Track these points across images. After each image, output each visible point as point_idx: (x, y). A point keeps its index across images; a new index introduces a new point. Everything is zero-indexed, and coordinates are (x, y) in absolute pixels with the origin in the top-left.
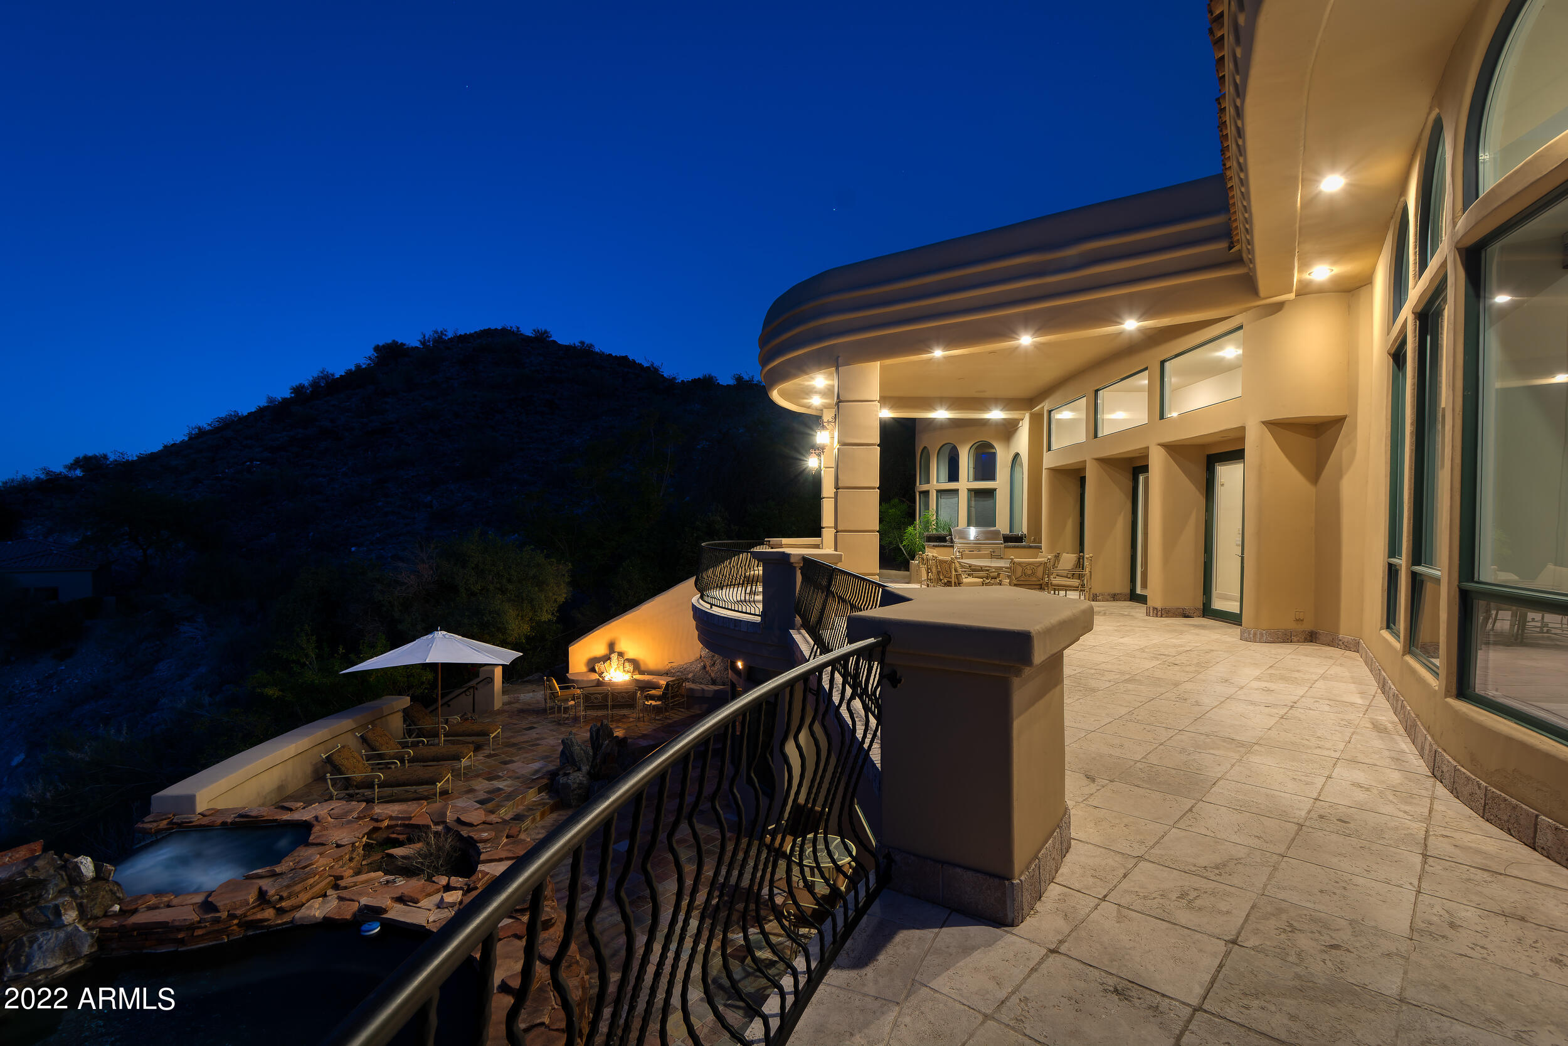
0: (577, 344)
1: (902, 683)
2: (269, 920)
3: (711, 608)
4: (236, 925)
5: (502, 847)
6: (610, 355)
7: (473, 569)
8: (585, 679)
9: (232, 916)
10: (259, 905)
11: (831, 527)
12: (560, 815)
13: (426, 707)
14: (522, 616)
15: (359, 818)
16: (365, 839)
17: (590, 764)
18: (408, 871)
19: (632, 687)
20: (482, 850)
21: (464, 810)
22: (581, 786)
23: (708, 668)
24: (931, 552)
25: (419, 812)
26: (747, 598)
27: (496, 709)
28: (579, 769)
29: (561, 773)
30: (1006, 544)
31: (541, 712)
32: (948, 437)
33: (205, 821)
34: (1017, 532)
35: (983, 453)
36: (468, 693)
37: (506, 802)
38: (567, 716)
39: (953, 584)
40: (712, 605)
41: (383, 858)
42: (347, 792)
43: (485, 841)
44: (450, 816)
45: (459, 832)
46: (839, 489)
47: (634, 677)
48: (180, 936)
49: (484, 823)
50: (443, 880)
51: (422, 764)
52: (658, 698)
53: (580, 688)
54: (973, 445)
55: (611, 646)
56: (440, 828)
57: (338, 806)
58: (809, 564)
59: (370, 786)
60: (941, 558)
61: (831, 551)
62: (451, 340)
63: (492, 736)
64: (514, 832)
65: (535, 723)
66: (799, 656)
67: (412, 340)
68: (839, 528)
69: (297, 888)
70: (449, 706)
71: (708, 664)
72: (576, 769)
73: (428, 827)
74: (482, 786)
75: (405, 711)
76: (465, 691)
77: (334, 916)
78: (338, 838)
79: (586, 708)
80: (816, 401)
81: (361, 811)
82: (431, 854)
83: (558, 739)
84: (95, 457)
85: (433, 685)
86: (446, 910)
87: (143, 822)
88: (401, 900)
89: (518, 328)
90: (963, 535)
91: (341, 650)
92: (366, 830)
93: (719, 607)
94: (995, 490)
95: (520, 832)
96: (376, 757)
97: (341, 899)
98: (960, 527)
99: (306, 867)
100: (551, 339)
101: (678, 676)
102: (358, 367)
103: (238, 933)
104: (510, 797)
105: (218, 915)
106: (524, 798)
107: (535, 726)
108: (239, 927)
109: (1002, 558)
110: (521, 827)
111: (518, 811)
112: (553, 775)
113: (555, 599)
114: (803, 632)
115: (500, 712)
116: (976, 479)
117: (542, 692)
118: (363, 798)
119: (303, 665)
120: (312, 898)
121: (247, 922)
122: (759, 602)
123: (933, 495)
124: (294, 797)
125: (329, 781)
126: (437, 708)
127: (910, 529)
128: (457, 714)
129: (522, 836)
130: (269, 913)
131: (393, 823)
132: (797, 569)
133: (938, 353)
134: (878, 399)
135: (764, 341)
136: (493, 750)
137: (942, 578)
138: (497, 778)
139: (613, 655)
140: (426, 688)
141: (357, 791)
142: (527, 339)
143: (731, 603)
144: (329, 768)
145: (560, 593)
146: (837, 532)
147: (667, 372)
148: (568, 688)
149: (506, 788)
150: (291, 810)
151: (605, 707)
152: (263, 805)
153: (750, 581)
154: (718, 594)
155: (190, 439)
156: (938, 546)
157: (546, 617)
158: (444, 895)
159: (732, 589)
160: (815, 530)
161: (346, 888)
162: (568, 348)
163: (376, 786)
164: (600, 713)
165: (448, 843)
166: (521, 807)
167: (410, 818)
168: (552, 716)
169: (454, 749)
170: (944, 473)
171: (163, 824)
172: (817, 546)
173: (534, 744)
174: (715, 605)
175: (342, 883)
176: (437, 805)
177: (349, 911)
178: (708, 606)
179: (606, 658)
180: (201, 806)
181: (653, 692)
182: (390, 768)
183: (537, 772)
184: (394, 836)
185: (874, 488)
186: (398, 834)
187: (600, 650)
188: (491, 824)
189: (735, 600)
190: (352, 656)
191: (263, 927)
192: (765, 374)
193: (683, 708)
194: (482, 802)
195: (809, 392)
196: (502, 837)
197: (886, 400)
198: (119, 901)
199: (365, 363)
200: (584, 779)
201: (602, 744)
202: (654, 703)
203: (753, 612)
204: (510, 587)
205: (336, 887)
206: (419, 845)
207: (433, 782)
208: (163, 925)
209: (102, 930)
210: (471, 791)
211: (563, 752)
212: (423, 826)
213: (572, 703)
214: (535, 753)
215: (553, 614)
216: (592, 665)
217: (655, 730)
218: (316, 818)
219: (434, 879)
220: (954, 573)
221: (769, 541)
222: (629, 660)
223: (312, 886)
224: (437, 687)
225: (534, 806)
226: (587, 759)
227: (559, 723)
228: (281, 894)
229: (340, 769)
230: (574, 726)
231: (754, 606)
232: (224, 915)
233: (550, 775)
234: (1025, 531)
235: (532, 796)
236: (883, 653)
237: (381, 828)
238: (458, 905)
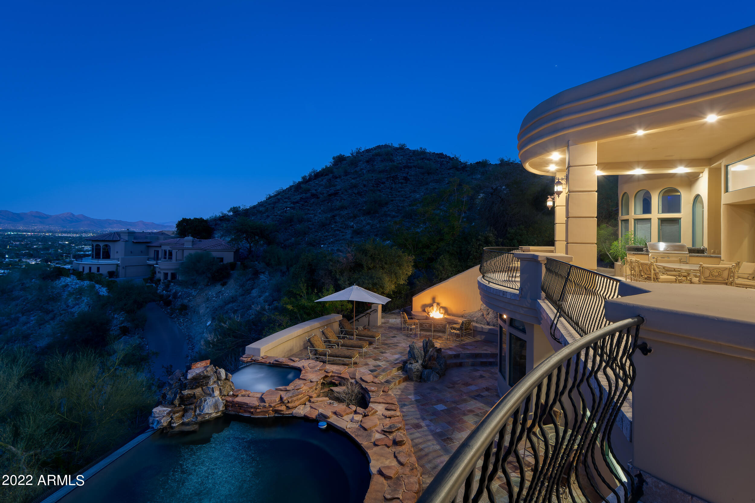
0: (419, 149)
1: (652, 352)
2: (283, 411)
3: (489, 283)
4: (272, 410)
5: (381, 396)
6: (434, 153)
7: (370, 257)
8: (420, 315)
9: (270, 406)
10: (280, 403)
11: (563, 241)
12: (407, 384)
13: (349, 320)
14: (391, 281)
15: (320, 370)
16: (322, 380)
17: (423, 360)
18: (339, 400)
19: (444, 322)
20: (371, 396)
21: (364, 374)
22: (418, 370)
23: (485, 316)
24: (632, 257)
25: (345, 371)
26: (510, 279)
27: (378, 325)
28: (417, 362)
29: (408, 362)
30: (691, 254)
31: (399, 329)
32: (644, 186)
33: (263, 361)
34: (698, 246)
35: (668, 196)
36: (366, 316)
37: (383, 373)
38: (411, 333)
39: (652, 279)
40: (489, 282)
41: (329, 391)
42: (316, 356)
43: (373, 392)
44: (358, 376)
45: (361, 385)
46: (569, 218)
47: (445, 316)
48: (252, 410)
49: (372, 382)
50: (354, 408)
51: (346, 348)
52: (458, 329)
53: (418, 319)
54: (661, 191)
55: (434, 299)
56: (353, 381)
57: (312, 362)
58: (550, 261)
59: (325, 355)
60: (642, 261)
61: (564, 255)
62: (363, 152)
63: (377, 338)
64: (386, 389)
65: (396, 334)
66: (545, 316)
67: (347, 154)
68: (569, 241)
69: (294, 399)
70: (358, 321)
71: (485, 313)
72: (416, 361)
73: (348, 379)
74: (372, 363)
75: (340, 321)
76: (365, 315)
77: (308, 415)
78: (311, 378)
79: (421, 330)
80: (552, 168)
81: (321, 367)
82: (349, 393)
83: (407, 344)
84: (236, 207)
85: (352, 311)
86: (355, 424)
87: (243, 357)
88: (335, 413)
89: (392, 144)
90: (655, 247)
91: (316, 291)
92: (323, 376)
93: (494, 283)
94: (680, 219)
95: (389, 390)
96: (328, 342)
97: (311, 407)
98: (652, 242)
99: (298, 389)
100: (406, 148)
101: (468, 318)
102: (326, 167)
103: (272, 414)
104: (384, 370)
105: (265, 404)
106: (391, 372)
107: (396, 336)
108: (273, 411)
109: (687, 263)
110: (389, 387)
111: (388, 378)
112: (405, 363)
113: (407, 273)
114: (547, 302)
115: (381, 327)
116: (663, 212)
117: (400, 319)
118: (322, 360)
119: (301, 296)
120: (300, 405)
121: (275, 410)
122: (517, 282)
123: (632, 222)
124: (295, 355)
125: (309, 350)
126: (353, 322)
127: (615, 243)
128: (362, 326)
129: (390, 392)
130: (283, 408)
131: (333, 374)
132: (543, 264)
133: (640, 133)
134: (596, 164)
135: (521, 135)
136: (377, 345)
137: (643, 274)
138: (378, 360)
139: (434, 304)
140: (349, 312)
141: (320, 357)
142: (396, 149)
143: (501, 281)
144: (309, 344)
145: (409, 271)
146: (567, 243)
147: (462, 160)
148: (412, 318)
149: (382, 366)
150: (294, 361)
151: (430, 331)
152: (284, 357)
153: (510, 270)
154: (493, 276)
155: (267, 199)
156: (637, 254)
157: (402, 282)
158: (354, 415)
159: (499, 274)
160: (551, 242)
161: (313, 402)
162: (414, 152)
163: (327, 356)
164: (428, 333)
165: (356, 389)
166: (389, 377)
167: (341, 374)
168: (405, 332)
169: (360, 343)
170: (640, 208)
171: (249, 359)
172: (552, 252)
173: (396, 345)
174: (491, 282)
175: (312, 400)
176: (352, 370)
177: (314, 415)
178: (487, 282)
179: (431, 305)
180: (262, 354)
181: (455, 326)
182: (333, 348)
183: (397, 360)
184: (334, 381)
185: (593, 217)
186: (336, 380)
187: (428, 301)
188: (376, 383)
189: (503, 280)
190: (320, 294)
191: (281, 414)
192: (522, 154)
193: (471, 336)
194: (372, 371)
195: (548, 163)
196: (381, 391)
197: (601, 165)
198: (233, 390)
199: (329, 165)
200: (419, 367)
201: (429, 351)
202: (455, 331)
203: (514, 287)
204: (386, 266)
205: (310, 401)
206: (344, 388)
207: (350, 357)
208: (246, 404)
209: (227, 401)
210: (367, 364)
211: (409, 352)
212: (346, 378)
213: (414, 327)
214: (396, 350)
215: (405, 281)
216: (424, 307)
217: (455, 346)
218: (303, 367)
219: (350, 406)
220: (653, 272)
221: (522, 248)
222: (442, 307)
223: (300, 399)
224: (353, 312)
225: (395, 377)
226: (421, 357)
227: (408, 336)
228: (288, 400)
229: (313, 345)
230: (414, 338)
231: (515, 284)
232: (267, 405)
233: (403, 362)
234: (706, 245)
235: (395, 372)
236: (637, 330)
237: (328, 376)
238: (360, 422)
